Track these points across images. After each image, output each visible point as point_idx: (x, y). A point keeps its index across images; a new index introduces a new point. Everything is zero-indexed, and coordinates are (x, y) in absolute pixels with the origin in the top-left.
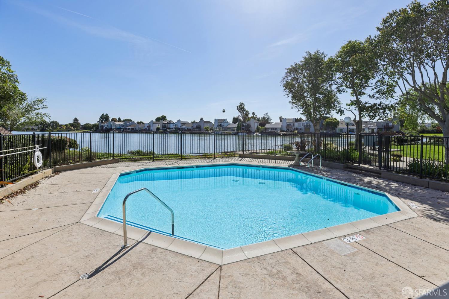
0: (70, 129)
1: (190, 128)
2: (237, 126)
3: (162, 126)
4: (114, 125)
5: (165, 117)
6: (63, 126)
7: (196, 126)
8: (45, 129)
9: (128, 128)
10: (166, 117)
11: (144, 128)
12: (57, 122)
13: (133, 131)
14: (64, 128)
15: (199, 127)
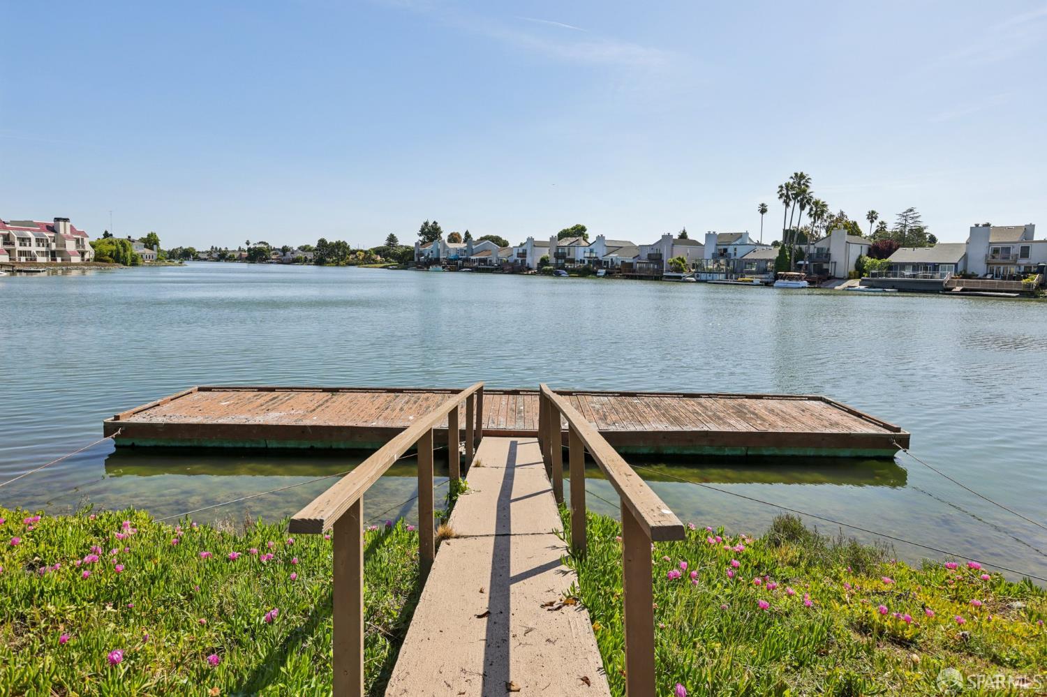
0: (373, 260)
1: (629, 260)
2: (778, 255)
3: (555, 253)
4: (444, 249)
5: (583, 229)
6: (358, 253)
7: (649, 255)
8: (325, 261)
9: (473, 258)
10: (585, 230)
11: (511, 260)
12: (346, 244)
13: (482, 266)
14: (361, 258)
15: (658, 257)
